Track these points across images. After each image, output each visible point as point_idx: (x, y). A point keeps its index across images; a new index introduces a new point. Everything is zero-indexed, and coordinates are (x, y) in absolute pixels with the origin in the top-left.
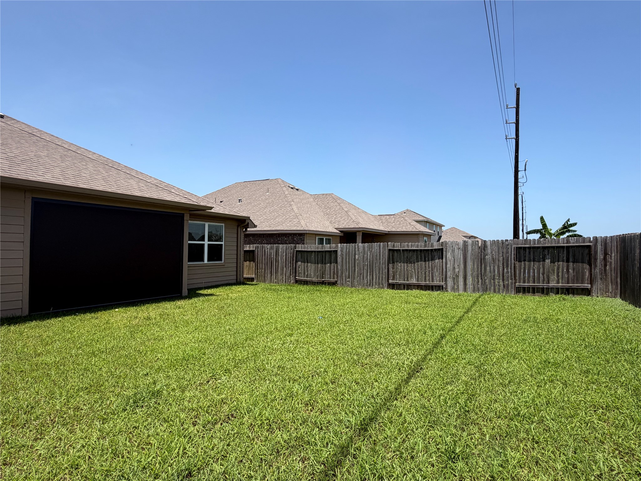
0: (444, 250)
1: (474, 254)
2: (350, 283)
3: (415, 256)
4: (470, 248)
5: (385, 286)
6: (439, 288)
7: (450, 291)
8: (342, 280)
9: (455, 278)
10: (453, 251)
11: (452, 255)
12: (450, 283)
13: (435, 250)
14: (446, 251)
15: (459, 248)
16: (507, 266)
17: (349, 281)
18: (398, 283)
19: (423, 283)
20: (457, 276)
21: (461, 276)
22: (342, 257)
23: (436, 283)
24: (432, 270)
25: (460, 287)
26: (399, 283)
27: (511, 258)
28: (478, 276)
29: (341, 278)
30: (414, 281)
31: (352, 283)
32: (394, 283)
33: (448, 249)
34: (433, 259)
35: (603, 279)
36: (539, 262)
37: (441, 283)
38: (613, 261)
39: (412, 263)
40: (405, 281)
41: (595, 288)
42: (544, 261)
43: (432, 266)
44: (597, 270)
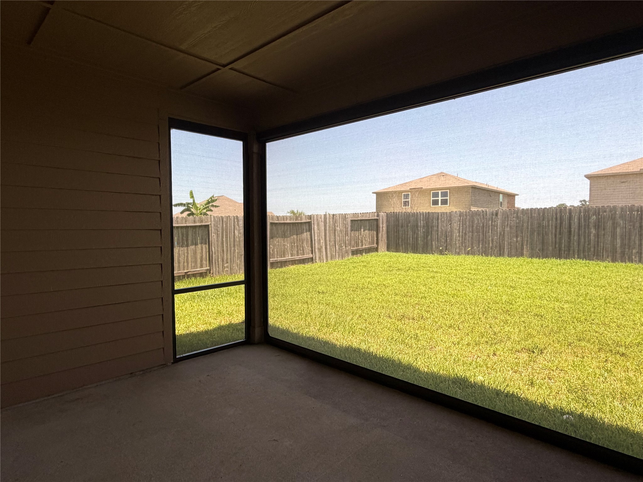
0: (312, 222)
1: (330, 226)
2: (228, 269)
3: (289, 229)
6: (311, 260)
7: (318, 261)
8: (219, 267)
9: (320, 249)
10: (318, 224)
11: (318, 227)
12: (318, 255)
13: (304, 223)
14: (314, 224)
15: (322, 221)
16: (347, 236)
17: (227, 267)
18: (277, 260)
19: (297, 258)
20: (321, 247)
21: (324, 247)
22: (218, 234)
23: (306, 256)
24: (302, 243)
25: (324, 256)
26: (278, 261)
27: (349, 229)
28: (333, 245)
29: (217, 263)
30: (288, 257)
31: (231, 268)
32: (274, 261)
33: (315, 222)
34: (303, 232)
35: (382, 240)
36: (358, 231)
37: (311, 256)
38: (385, 229)
39: (287, 238)
40: (282, 257)
41: (379, 247)
42: (361, 230)
43: (302, 239)
44: (380, 235)
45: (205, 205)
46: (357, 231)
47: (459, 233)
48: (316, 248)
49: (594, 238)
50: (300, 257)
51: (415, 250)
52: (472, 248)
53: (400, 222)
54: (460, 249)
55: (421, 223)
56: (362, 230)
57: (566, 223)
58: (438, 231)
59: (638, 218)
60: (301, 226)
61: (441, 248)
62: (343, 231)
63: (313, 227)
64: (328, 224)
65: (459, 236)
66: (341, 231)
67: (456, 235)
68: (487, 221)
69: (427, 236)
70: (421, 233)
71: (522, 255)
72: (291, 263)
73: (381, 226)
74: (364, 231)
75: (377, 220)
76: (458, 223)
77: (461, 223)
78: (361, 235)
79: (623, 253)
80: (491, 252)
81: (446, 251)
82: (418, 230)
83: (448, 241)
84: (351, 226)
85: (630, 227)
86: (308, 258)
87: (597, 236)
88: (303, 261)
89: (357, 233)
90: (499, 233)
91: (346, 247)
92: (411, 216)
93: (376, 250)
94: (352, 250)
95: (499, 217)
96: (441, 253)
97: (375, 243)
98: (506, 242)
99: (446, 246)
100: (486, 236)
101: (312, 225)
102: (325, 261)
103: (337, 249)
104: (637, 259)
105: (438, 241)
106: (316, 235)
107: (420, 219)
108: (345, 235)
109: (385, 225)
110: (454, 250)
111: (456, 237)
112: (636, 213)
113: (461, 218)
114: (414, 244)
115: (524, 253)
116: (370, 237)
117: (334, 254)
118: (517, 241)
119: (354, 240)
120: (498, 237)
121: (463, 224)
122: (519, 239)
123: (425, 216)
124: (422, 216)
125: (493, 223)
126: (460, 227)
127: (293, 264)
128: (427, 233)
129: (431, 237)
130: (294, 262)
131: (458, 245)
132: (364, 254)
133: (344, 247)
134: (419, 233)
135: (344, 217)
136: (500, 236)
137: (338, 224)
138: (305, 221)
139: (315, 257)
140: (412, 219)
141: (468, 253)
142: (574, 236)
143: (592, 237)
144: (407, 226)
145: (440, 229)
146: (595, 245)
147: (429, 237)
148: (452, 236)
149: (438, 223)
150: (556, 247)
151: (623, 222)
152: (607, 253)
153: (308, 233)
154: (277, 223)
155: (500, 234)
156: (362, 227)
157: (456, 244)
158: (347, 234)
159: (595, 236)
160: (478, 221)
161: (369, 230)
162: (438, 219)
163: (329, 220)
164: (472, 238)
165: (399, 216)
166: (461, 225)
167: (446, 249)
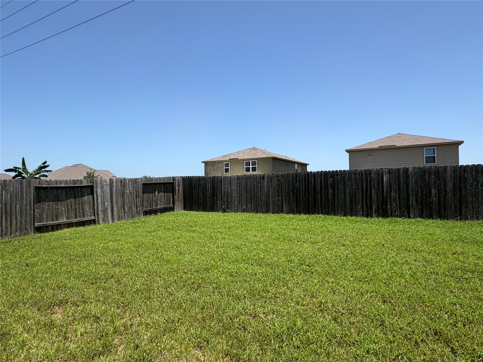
0: (95, 186)
1: (118, 189)
3: (64, 193)
4: (114, 184)
5: (31, 231)
6: (93, 222)
7: (101, 223)
9: (105, 211)
10: (102, 187)
11: (102, 191)
12: (101, 217)
13: (85, 187)
14: (97, 187)
15: (107, 185)
16: (139, 198)
18: (46, 224)
19: (74, 220)
20: (106, 209)
21: (109, 209)
23: (86, 218)
24: (82, 206)
25: (109, 218)
26: (48, 225)
27: (140, 192)
28: (121, 207)
30: (63, 220)
32: (42, 226)
33: (98, 186)
34: (83, 196)
35: (178, 201)
36: (152, 193)
37: (93, 218)
38: (181, 191)
39: (61, 201)
40: (53, 221)
41: (175, 207)
42: (155, 192)
43: (82, 202)
44: (176, 197)
45: (37, 171)
46: (150, 193)
47: (237, 194)
48: (99, 210)
49: (331, 196)
50: (79, 219)
51: (205, 209)
52: (247, 206)
53: (193, 184)
54: (238, 208)
55: (209, 186)
56: (157, 192)
57: (312, 185)
58: (221, 192)
59: (360, 179)
60: (81, 190)
61: (224, 207)
62: (134, 194)
63: (95, 191)
64: (115, 188)
65: (237, 197)
66: (131, 193)
67: (235, 195)
68: (257, 183)
69: (214, 197)
70: (209, 194)
71: (282, 212)
72: (66, 225)
73: (177, 188)
74: (158, 193)
75: (173, 183)
76: (236, 185)
77: (238, 185)
78: (155, 197)
79: (351, 209)
80: (260, 209)
81: (228, 210)
82: (206, 191)
83: (229, 200)
84: (143, 189)
85: (355, 187)
86: (90, 220)
87: (333, 195)
88: (83, 224)
89: (151, 195)
90: (265, 193)
91: (137, 208)
92: (201, 180)
93: (172, 209)
94: (144, 210)
95: (265, 180)
96: (224, 211)
97: (171, 203)
98: (271, 200)
99: (228, 205)
100: (256, 195)
101: (95, 189)
102: (110, 222)
103: (126, 210)
104: (361, 213)
105: (221, 201)
106: (99, 198)
107: (208, 183)
108: (136, 197)
109: (181, 188)
110: (234, 209)
111: (234, 198)
112: (358, 176)
113: (238, 181)
114: (204, 203)
115: (284, 209)
116: (166, 198)
117: (123, 215)
118: (279, 200)
119: (148, 201)
120: (265, 197)
121: (239, 186)
122: (280, 198)
123: (211, 180)
124: (209, 180)
125: (261, 185)
126: (237, 188)
127: (69, 227)
128: (214, 194)
129: (217, 198)
130: (69, 225)
131: (236, 204)
132: (159, 213)
133: (135, 208)
134: (208, 194)
135: (135, 181)
136: (266, 196)
137: (128, 187)
138: (85, 185)
139: (98, 219)
140: (202, 182)
141: (243, 211)
142: (318, 195)
143: (330, 196)
144: (199, 188)
145: (223, 191)
146: (332, 202)
147: (215, 198)
148: (232, 196)
149: (221, 185)
150: (305, 205)
151: (350, 183)
152: (341, 208)
153: (91, 197)
154: (47, 187)
155: (267, 193)
156: (157, 190)
157: (234, 203)
158: (139, 196)
159: (332, 195)
160: (251, 184)
161: (165, 192)
162: (221, 182)
163: (116, 184)
164: (246, 198)
165: (192, 180)
166: (238, 188)
167: (228, 208)
